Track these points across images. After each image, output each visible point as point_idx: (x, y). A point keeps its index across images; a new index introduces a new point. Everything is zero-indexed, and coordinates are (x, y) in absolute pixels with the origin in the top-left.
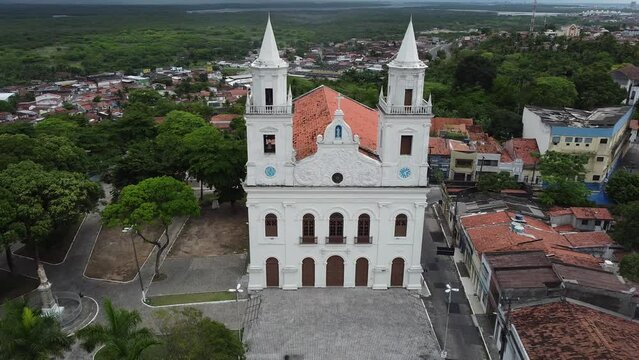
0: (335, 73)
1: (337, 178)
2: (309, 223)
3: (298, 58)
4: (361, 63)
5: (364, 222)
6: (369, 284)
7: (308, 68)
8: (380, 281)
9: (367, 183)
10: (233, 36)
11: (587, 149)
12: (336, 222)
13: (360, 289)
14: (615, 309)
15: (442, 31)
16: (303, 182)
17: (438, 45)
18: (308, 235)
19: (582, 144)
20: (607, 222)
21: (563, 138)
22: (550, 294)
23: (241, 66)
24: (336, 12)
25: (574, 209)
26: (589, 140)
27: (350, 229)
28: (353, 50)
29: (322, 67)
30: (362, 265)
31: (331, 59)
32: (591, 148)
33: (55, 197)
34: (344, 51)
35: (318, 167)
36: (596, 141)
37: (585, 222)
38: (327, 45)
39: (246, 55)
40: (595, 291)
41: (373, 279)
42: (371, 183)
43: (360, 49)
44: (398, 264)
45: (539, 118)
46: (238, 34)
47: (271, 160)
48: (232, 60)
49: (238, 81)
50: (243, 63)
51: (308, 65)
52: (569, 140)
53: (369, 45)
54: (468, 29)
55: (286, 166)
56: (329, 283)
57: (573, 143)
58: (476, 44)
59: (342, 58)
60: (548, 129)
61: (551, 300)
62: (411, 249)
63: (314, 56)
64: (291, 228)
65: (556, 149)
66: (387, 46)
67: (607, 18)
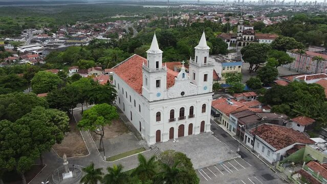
0: (79, 41)
1: (183, 93)
2: (172, 113)
3: (54, 34)
4: (91, 35)
5: (192, 109)
6: (193, 134)
7: (62, 39)
8: (197, 131)
9: (193, 94)
10: (6, 22)
11: (234, 70)
12: (182, 111)
13: (190, 136)
14: (278, 124)
15: (121, 16)
16: (171, 97)
17: (127, 25)
18: (172, 118)
19: (233, 69)
20: (255, 97)
21: (226, 67)
22: (260, 123)
23: (21, 40)
24: (60, 7)
25: (244, 93)
26: (235, 67)
27: (187, 113)
28: (83, 29)
29: (71, 38)
30: (191, 126)
31: (73, 34)
32: (235, 70)
33: (59, 121)
34: (78, 29)
35: (176, 90)
36: (237, 67)
37: (248, 97)
38: (67, 26)
39: (20, 33)
40: (272, 119)
41: (195, 131)
42: (194, 94)
43: (87, 28)
44: (203, 123)
45: (214, 60)
46: (9, 21)
47: (159, 90)
48: (13, 37)
49: (27, 50)
50: (21, 38)
51: (60, 37)
52: (228, 67)
53: (92, 26)
54: (133, 15)
55: (164, 91)
56: (179, 136)
57: (230, 69)
58: (146, 24)
59: (79, 33)
60: (220, 64)
61: (260, 125)
62: (207, 117)
63: (63, 33)
64: (166, 116)
65: (224, 72)
66: (101, 26)
67: (191, 8)
